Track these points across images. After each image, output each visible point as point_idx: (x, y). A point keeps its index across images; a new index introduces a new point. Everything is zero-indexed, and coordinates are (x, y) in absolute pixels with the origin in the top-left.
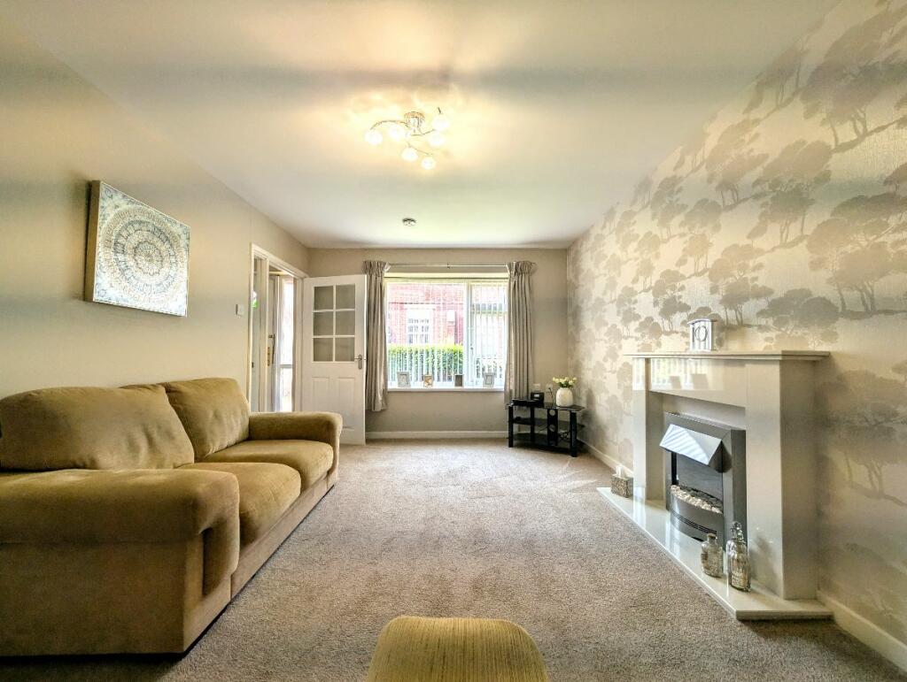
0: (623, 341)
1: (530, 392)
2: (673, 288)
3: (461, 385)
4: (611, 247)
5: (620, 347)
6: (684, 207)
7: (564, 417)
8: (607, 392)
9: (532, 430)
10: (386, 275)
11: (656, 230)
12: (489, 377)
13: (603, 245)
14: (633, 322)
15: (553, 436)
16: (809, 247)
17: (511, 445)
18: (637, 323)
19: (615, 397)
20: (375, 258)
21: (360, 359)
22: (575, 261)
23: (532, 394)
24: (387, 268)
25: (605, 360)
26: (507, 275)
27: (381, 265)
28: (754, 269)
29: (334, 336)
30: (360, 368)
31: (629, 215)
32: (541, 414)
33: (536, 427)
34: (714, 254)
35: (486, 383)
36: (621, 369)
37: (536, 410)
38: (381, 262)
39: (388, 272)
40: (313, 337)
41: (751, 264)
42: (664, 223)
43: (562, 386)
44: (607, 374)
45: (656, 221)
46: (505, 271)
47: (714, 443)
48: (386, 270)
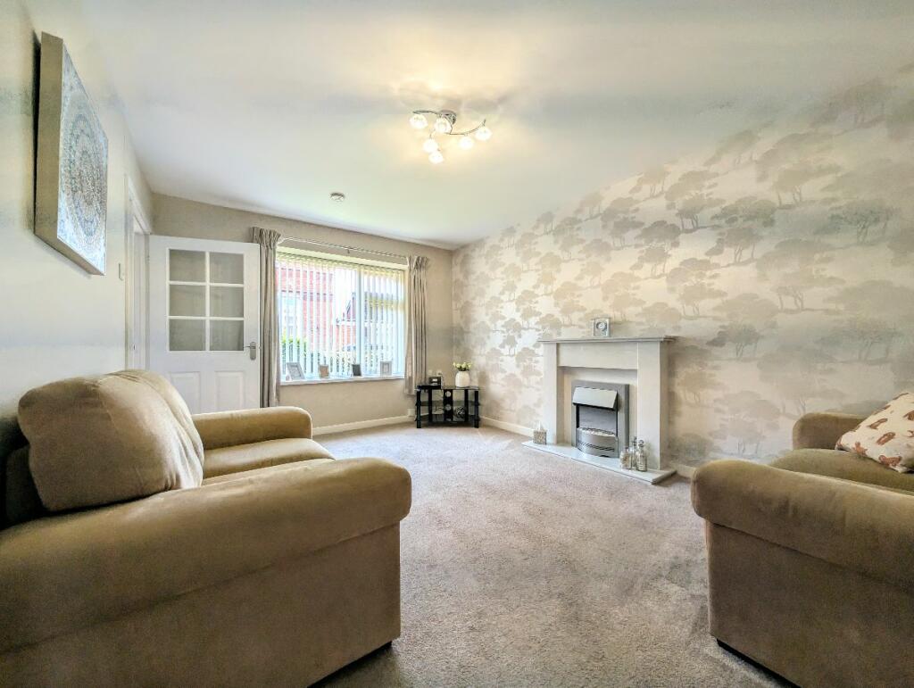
0: (523, 331)
1: (428, 377)
2: (573, 295)
3: (359, 374)
4: (509, 256)
5: (520, 336)
6: (582, 241)
7: (458, 396)
8: (503, 371)
9: (430, 411)
10: (278, 249)
11: (557, 252)
12: (386, 366)
13: (501, 255)
14: (534, 318)
15: (449, 414)
16: (667, 280)
17: (419, 427)
18: (538, 318)
19: (513, 375)
20: (266, 227)
21: (253, 347)
22: (464, 262)
23: (431, 379)
24: (281, 240)
25: (502, 346)
26: (406, 267)
27: (274, 236)
28: (634, 289)
29: (208, 318)
30: (253, 358)
31: (529, 237)
32: (438, 396)
33: (434, 408)
34: (605, 277)
35: (382, 372)
36: (520, 353)
37: (434, 391)
38: (275, 233)
39: (281, 245)
40: (169, 317)
41: (632, 285)
42: (565, 248)
43: (461, 369)
44: (504, 358)
45: (558, 246)
46: (405, 264)
47: (613, 395)
48: (279, 243)
